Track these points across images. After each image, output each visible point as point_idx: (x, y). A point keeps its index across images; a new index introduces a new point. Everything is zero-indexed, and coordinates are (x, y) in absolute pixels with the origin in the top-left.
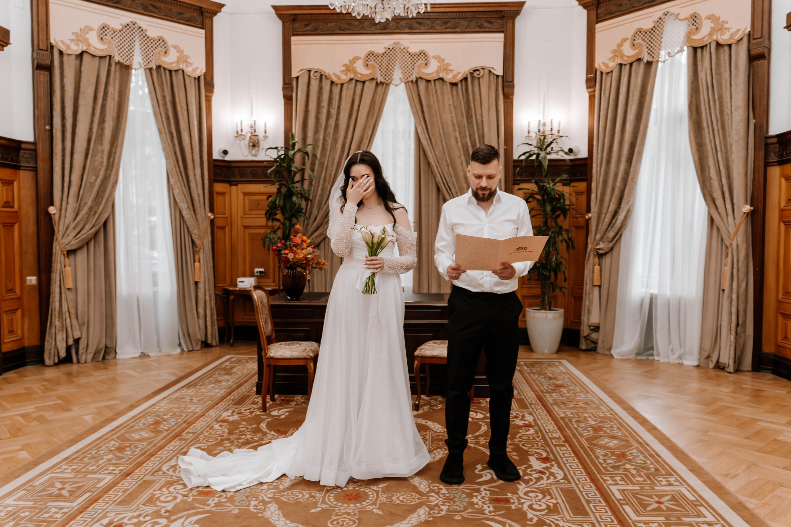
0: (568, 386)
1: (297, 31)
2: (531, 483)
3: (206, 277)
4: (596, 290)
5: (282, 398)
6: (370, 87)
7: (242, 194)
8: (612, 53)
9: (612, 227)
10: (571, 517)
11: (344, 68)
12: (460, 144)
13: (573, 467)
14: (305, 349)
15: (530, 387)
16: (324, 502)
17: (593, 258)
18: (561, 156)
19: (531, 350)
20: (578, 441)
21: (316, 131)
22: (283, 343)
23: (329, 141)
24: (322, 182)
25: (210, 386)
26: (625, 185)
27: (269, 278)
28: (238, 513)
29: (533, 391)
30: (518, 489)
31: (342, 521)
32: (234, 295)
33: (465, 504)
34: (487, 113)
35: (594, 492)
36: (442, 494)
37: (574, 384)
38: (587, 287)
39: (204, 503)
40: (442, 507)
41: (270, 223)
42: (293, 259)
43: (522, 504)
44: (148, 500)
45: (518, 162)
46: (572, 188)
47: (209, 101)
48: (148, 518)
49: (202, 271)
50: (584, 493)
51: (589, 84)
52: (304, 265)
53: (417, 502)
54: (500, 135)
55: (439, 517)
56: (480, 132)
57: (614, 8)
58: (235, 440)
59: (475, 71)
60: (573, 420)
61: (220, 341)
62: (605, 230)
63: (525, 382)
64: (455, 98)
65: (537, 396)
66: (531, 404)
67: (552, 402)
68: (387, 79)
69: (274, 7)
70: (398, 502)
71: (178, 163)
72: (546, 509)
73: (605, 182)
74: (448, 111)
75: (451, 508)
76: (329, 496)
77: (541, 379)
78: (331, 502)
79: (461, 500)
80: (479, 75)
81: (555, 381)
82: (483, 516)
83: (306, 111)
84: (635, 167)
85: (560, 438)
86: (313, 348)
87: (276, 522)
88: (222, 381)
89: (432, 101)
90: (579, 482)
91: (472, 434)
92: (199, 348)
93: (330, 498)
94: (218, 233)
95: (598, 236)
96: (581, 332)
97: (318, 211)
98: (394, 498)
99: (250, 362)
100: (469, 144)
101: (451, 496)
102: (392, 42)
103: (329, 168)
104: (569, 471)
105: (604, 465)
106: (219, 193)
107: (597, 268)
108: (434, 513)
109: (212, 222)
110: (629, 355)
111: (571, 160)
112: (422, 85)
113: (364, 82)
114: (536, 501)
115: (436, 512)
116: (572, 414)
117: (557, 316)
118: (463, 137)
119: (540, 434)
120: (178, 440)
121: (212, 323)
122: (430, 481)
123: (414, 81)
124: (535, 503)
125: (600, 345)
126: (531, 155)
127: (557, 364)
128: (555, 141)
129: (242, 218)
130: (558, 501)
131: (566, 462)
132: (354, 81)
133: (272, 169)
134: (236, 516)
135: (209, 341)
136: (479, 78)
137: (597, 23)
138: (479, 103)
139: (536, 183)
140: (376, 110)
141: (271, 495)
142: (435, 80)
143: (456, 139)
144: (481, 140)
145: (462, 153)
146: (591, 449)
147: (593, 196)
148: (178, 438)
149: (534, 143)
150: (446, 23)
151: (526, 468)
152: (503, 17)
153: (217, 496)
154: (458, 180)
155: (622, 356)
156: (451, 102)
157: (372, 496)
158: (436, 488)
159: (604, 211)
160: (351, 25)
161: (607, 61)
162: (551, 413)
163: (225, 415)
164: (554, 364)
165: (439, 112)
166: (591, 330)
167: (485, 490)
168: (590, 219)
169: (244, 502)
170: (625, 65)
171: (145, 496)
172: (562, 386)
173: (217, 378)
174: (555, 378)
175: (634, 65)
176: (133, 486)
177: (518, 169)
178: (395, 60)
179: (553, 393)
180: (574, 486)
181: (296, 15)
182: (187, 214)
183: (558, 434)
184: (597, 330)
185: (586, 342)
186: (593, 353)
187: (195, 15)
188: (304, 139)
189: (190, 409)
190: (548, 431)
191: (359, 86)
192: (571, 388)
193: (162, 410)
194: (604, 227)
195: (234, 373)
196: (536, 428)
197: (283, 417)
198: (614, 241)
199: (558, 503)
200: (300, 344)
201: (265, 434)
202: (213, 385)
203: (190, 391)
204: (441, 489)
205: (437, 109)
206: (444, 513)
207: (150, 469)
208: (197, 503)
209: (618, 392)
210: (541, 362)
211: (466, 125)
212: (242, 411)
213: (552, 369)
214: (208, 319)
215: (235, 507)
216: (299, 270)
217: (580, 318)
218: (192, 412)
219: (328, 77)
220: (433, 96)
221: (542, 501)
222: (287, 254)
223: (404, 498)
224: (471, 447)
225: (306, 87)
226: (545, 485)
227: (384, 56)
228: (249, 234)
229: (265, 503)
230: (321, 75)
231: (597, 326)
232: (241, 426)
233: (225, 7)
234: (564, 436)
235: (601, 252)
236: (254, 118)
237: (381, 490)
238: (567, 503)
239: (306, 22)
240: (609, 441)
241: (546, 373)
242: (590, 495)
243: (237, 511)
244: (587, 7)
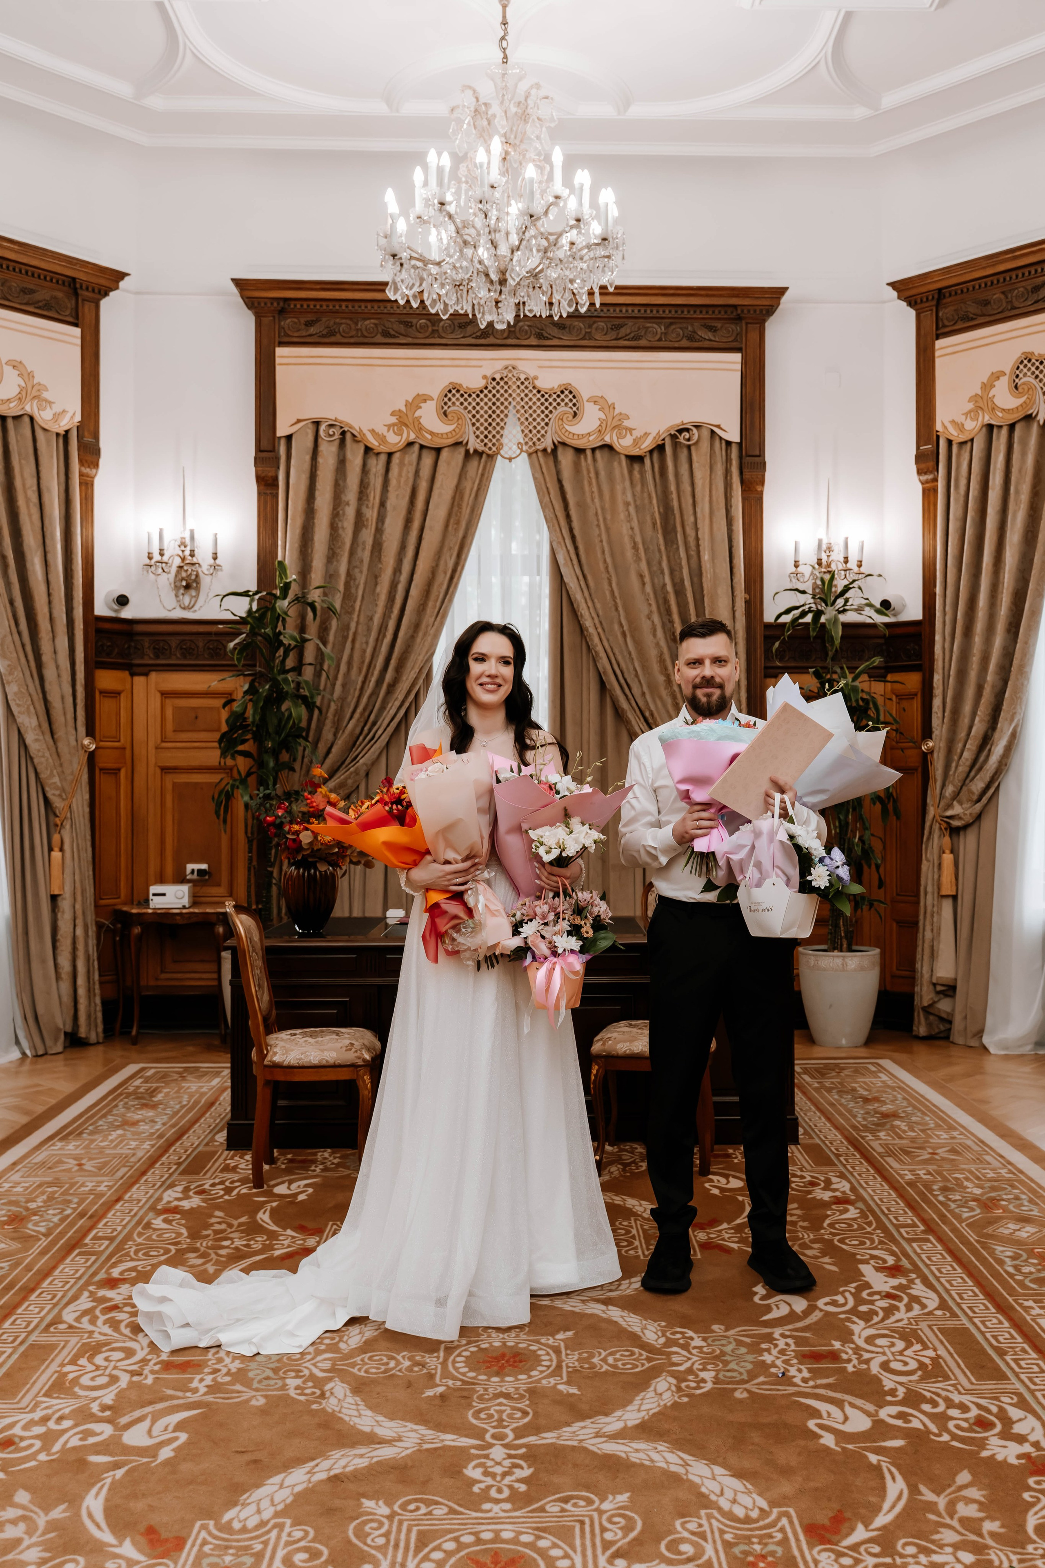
0: (908, 1115)
1: (289, 336)
2: (876, 1319)
3: (78, 885)
4: (947, 907)
5: (289, 1156)
6: (450, 463)
7: (158, 695)
8: (969, 401)
9: (980, 769)
10: (972, 1384)
11: (394, 420)
12: (648, 589)
13: (954, 1283)
14: (352, 1044)
15: (829, 1119)
16: (446, 1375)
17: (940, 837)
18: (869, 616)
19: (811, 1040)
20: (955, 1230)
21: (332, 556)
22: (298, 1031)
23: (361, 579)
24: (343, 668)
25: (114, 1135)
26: (1005, 682)
27: (219, 885)
28: (266, 1404)
29: (836, 1128)
30: (851, 1333)
31: (497, 1411)
32: (140, 924)
33: (750, 1366)
34: (707, 521)
35: (1009, 1333)
36: (695, 1348)
37: (920, 1110)
38: (928, 900)
39: (184, 1387)
40: (703, 1375)
41: (229, 762)
42: (311, 843)
43: (867, 1362)
44: (53, 1385)
45: (776, 628)
46: (889, 684)
47: (87, 485)
48: (67, 1424)
49: (68, 871)
50: (988, 1335)
51: (923, 466)
52: (334, 858)
53: (647, 1365)
54: (735, 570)
55: (701, 1395)
56: (694, 560)
57: (972, 309)
58: (210, 1251)
59: (680, 431)
60: (935, 1187)
61: (105, 1031)
62: (965, 775)
63: (813, 1108)
64: (638, 488)
65: (847, 1138)
66: (838, 1156)
67: (881, 1150)
68: (490, 445)
69: (238, 282)
70: (605, 1367)
71: (17, 624)
72: (919, 1369)
73: (962, 674)
74: (622, 516)
75: (720, 1376)
76: (454, 1362)
77: (846, 1099)
78: (464, 1374)
79: (739, 1358)
80: (689, 440)
81: (876, 1105)
82: (792, 1389)
83: (310, 511)
84: (1026, 643)
85: (915, 1226)
86: (366, 1043)
87: (357, 1420)
88: (138, 1121)
89: (588, 494)
90: (974, 1312)
91: (729, 1223)
92: (59, 1048)
93: (458, 1365)
94: (105, 783)
95: (950, 790)
96: (917, 999)
97: (335, 735)
98: (595, 1360)
99: (189, 1078)
100: (669, 588)
101: (714, 1351)
102: (499, 365)
103: (360, 640)
104: (947, 1291)
105: (1017, 1277)
106: (105, 693)
107: (948, 858)
108: (687, 1387)
109: (92, 757)
110: (1020, 1046)
111: (886, 625)
112: (566, 459)
113: (438, 450)
114: (893, 1353)
115: (693, 1385)
116: (929, 1173)
117: (866, 963)
118: (655, 572)
119: (871, 1218)
120: (79, 1254)
121: (90, 990)
122: (663, 1324)
123: (549, 450)
124: (892, 1358)
125: (958, 1024)
126: (804, 614)
127: (873, 1069)
128: (855, 585)
129: (157, 748)
130: (939, 1352)
131: (938, 1274)
132: (417, 447)
133: (237, 641)
134: (263, 1411)
135: (83, 1032)
136: (689, 447)
137: (938, 337)
138: (690, 501)
139: (817, 675)
140: (466, 511)
141: (327, 1365)
142: (593, 450)
143: (641, 576)
144: (696, 579)
145: (654, 608)
146: (985, 1246)
147: (937, 703)
148: (77, 1251)
149: (808, 587)
150: (618, 327)
151: (859, 1289)
152: (739, 318)
153: (206, 1370)
154: (644, 667)
155: (1007, 1048)
156: (629, 498)
157: (547, 1358)
158: (678, 1336)
159: (962, 735)
160: (408, 324)
161: (960, 419)
162: (886, 1174)
163: (170, 1196)
164: (867, 1069)
165: (605, 519)
166: (938, 993)
167: (783, 1336)
168: (931, 752)
169: (272, 1382)
170: (1000, 427)
171: (45, 1377)
172: (895, 1115)
173: (123, 1115)
174: (876, 1099)
175: (1018, 429)
176: (9, 1356)
177: (777, 644)
178: (506, 403)
179: (879, 1131)
180: (965, 1320)
181: (286, 300)
182: (36, 740)
183: (909, 1217)
184: (950, 993)
185: (926, 1019)
186: (942, 1043)
187: (60, 295)
188: (305, 572)
189: (83, 1185)
190: (886, 1212)
191: (428, 460)
192: (914, 1119)
193: (19, 1189)
194: (960, 769)
195: (160, 1103)
196: (860, 1205)
197: (301, 1197)
198: (984, 800)
199: (939, 1357)
200: (337, 1034)
201: (273, 1236)
202: (120, 1132)
203: (71, 1147)
204: (692, 1339)
205: (599, 512)
206: (709, 1386)
207: (36, 1321)
208: (168, 1388)
209: (1016, 1126)
210: (837, 1065)
211: (663, 548)
212: (207, 1187)
213: (867, 1080)
214: (81, 981)
215: (254, 1393)
216: (323, 867)
217: (913, 970)
218: (91, 1192)
219: (359, 438)
220: (590, 484)
221: (906, 1353)
222: (297, 833)
223: (616, 1360)
224: (733, 1249)
225: (308, 458)
226: (905, 1322)
227: (482, 396)
228: (175, 785)
229: (319, 1383)
230: (343, 433)
231: (951, 984)
232: (213, 1220)
233: (127, 278)
234: (924, 1221)
235: (956, 823)
236: (190, 525)
237: (562, 1344)
238: (959, 1356)
239: (310, 317)
240: (1018, 1227)
241: (854, 1090)
242: (1001, 1339)
243: (262, 1401)
244: (916, 303)
